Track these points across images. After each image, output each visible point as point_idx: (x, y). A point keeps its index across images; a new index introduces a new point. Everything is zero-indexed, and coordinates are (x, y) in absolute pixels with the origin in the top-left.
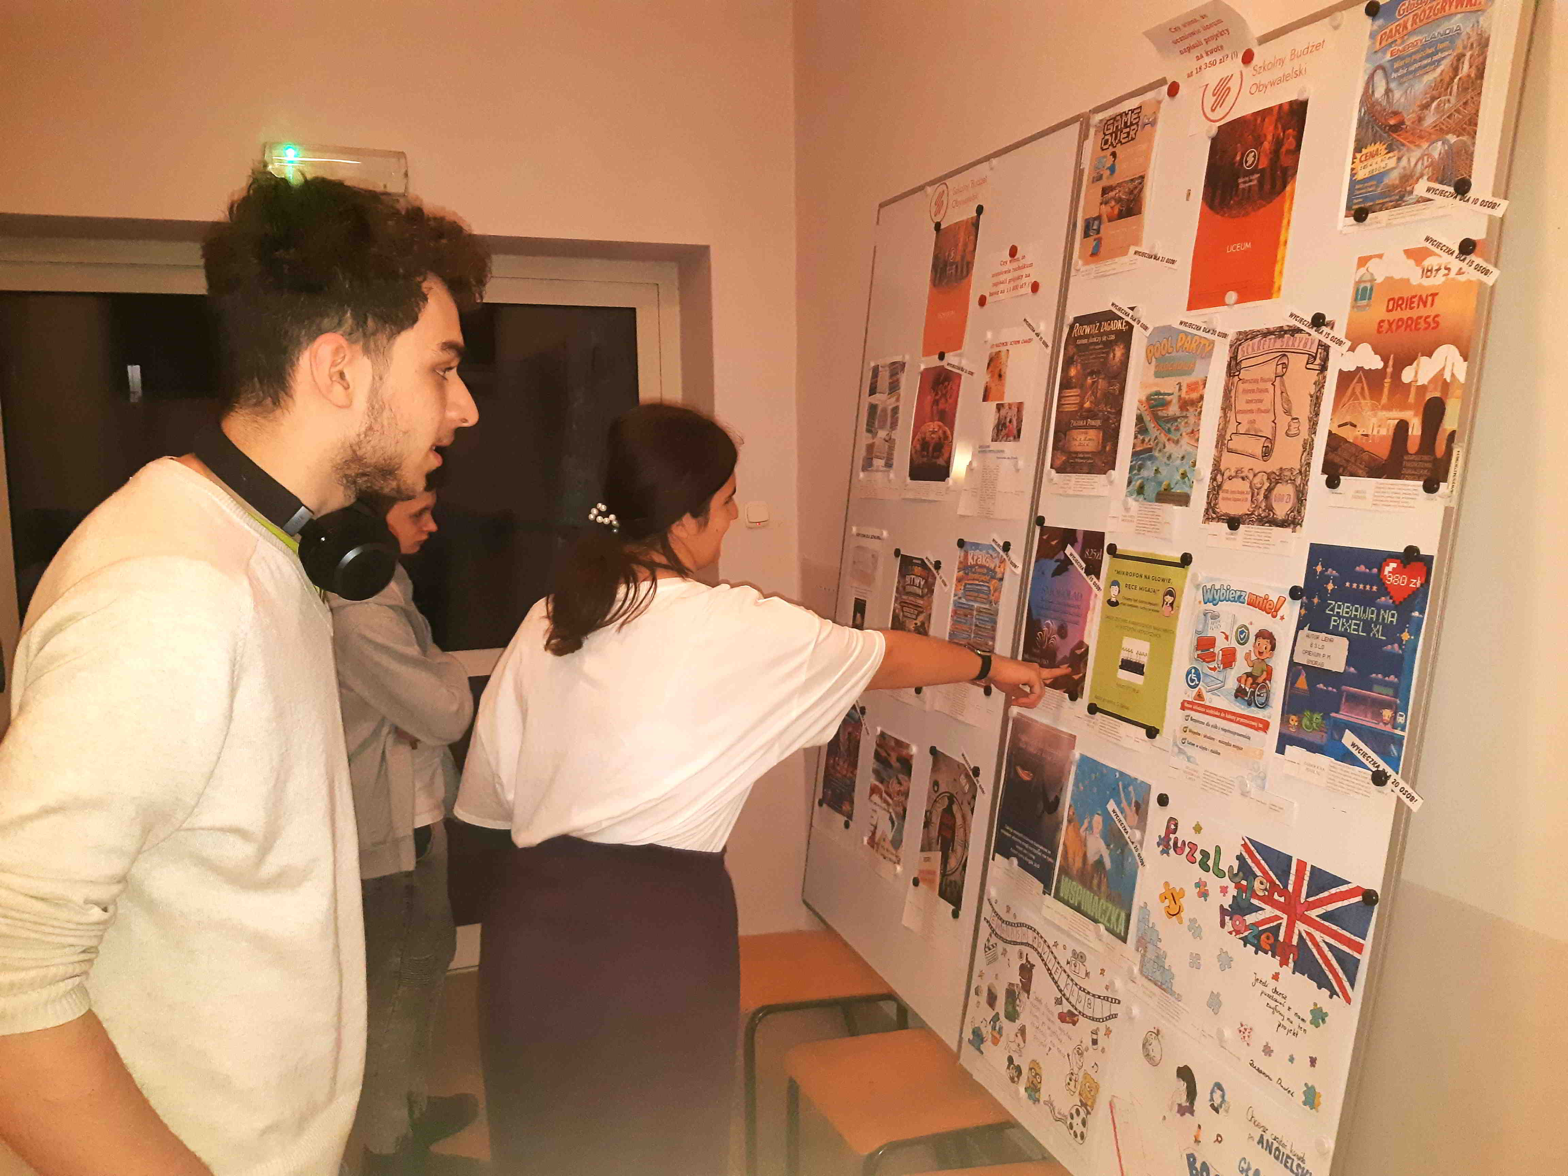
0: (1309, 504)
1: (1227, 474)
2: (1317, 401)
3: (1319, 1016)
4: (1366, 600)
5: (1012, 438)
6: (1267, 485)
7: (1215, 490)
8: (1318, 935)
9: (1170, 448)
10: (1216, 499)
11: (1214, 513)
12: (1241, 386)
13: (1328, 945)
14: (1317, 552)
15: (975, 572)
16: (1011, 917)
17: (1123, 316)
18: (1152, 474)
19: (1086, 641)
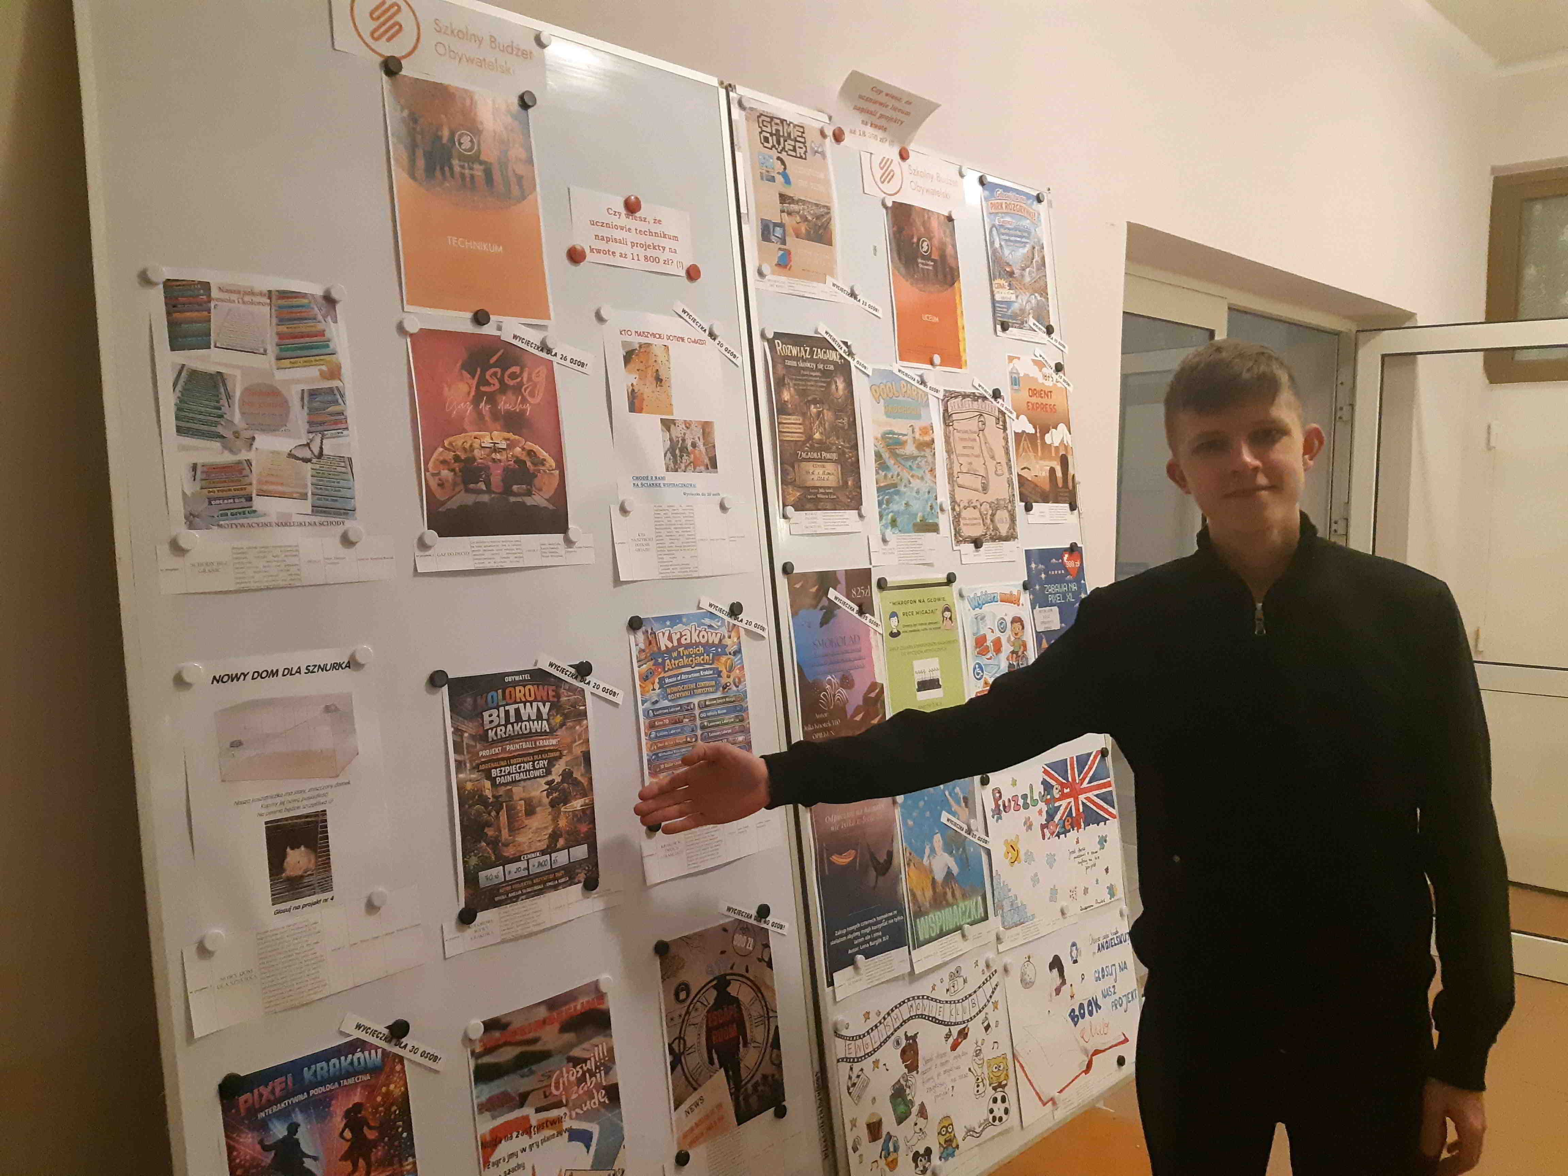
0: (1017, 523)
1: (962, 506)
2: (1007, 450)
3: (1103, 841)
4: (1059, 580)
5: (702, 468)
6: (990, 512)
7: (957, 519)
8: (1091, 795)
9: (916, 483)
10: (959, 525)
11: (961, 536)
12: (957, 435)
13: (1097, 796)
14: (1029, 555)
15: (680, 656)
16: (874, 1020)
17: (837, 348)
18: (903, 508)
19: (879, 680)
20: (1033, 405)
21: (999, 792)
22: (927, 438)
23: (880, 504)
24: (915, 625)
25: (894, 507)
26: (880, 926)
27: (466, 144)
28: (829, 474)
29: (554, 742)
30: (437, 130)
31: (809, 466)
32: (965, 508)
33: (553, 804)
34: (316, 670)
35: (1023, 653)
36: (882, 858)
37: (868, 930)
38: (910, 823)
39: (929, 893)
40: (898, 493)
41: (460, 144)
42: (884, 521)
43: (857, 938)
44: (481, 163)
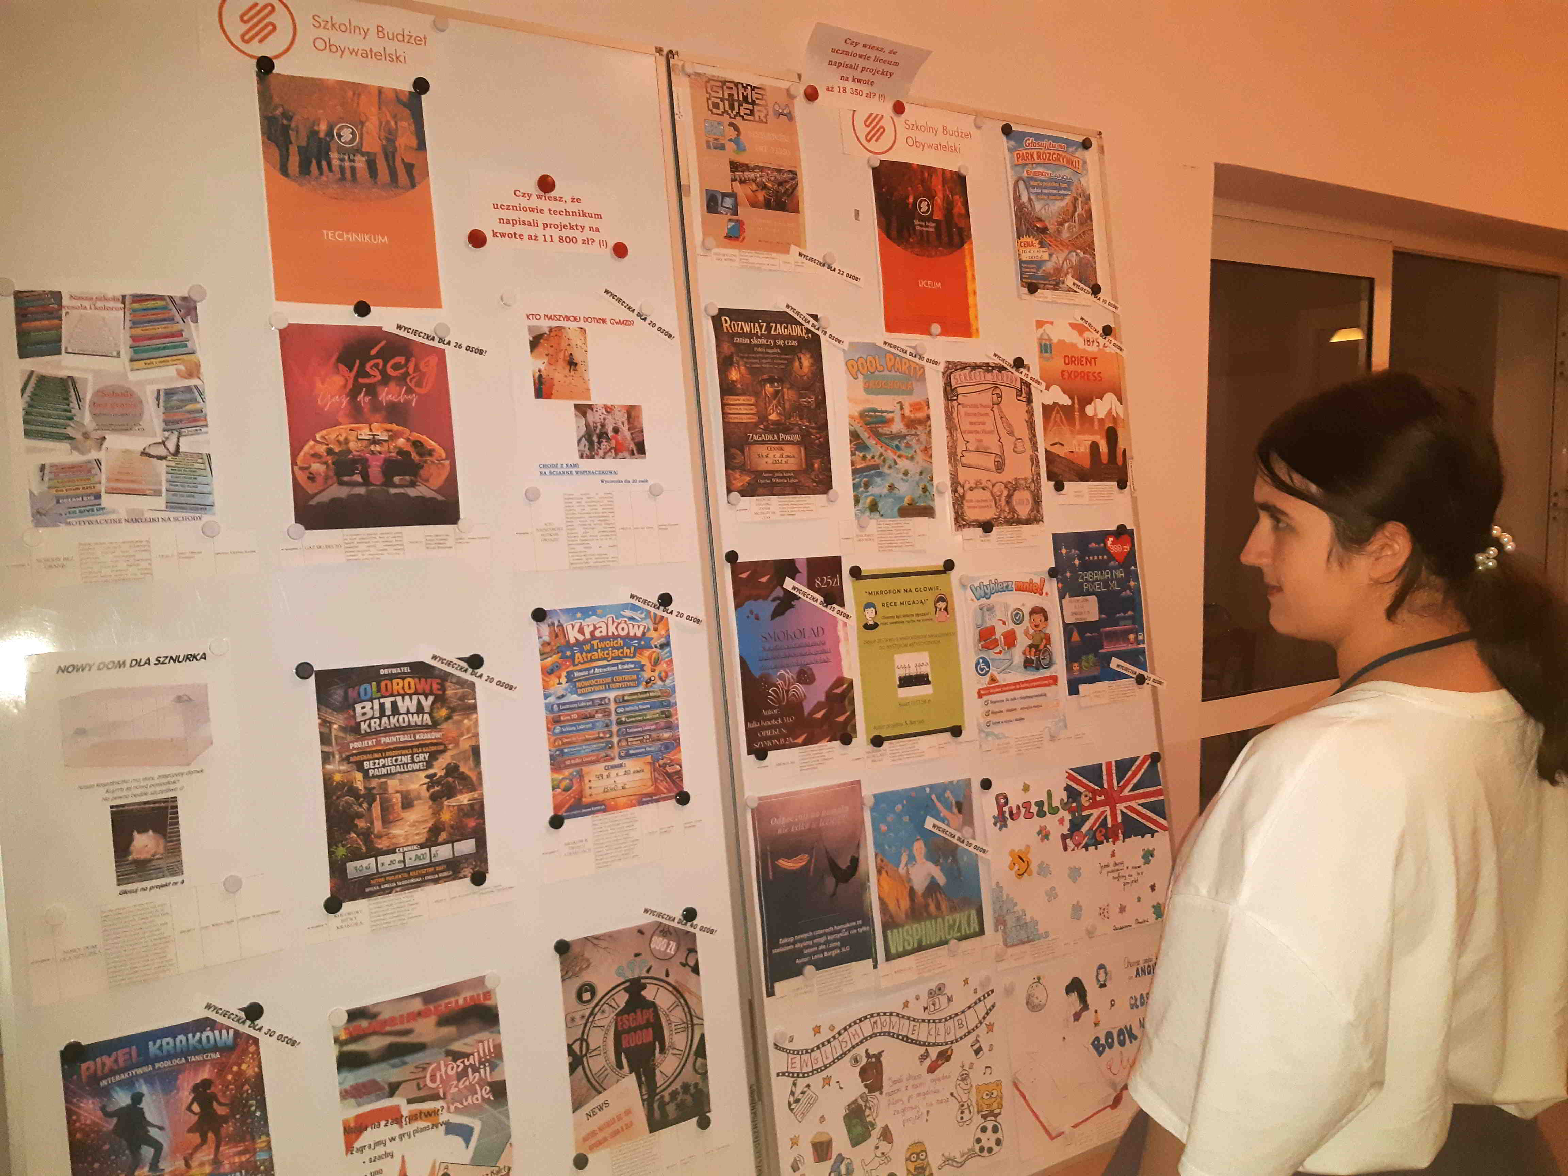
0: (1044, 504)
1: (967, 486)
2: (1031, 425)
3: (1148, 855)
4: (1100, 566)
5: (626, 454)
6: (1006, 493)
7: (959, 502)
8: (1134, 804)
9: (903, 464)
10: (962, 508)
11: (964, 520)
12: (962, 410)
13: (1142, 805)
14: (1059, 540)
15: (592, 649)
16: (826, 1035)
17: (803, 322)
18: (885, 491)
19: (847, 675)
20: (1070, 374)
21: (1006, 798)
22: (920, 415)
23: (856, 487)
24: (898, 617)
25: (874, 490)
26: (838, 936)
27: (346, 134)
28: (788, 456)
29: (438, 735)
30: (314, 124)
31: (763, 450)
32: (971, 489)
33: (434, 798)
34: (167, 661)
35: (1045, 646)
36: (844, 863)
37: (822, 940)
38: (884, 827)
39: (905, 904)
40: (880, 474)
41: (340, 137)
42: (860, 505)
43: (808, 947)
44: (363, 155)
